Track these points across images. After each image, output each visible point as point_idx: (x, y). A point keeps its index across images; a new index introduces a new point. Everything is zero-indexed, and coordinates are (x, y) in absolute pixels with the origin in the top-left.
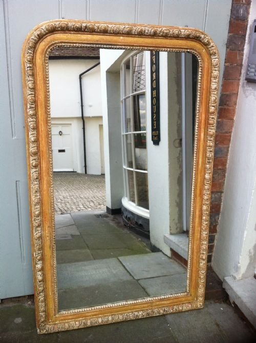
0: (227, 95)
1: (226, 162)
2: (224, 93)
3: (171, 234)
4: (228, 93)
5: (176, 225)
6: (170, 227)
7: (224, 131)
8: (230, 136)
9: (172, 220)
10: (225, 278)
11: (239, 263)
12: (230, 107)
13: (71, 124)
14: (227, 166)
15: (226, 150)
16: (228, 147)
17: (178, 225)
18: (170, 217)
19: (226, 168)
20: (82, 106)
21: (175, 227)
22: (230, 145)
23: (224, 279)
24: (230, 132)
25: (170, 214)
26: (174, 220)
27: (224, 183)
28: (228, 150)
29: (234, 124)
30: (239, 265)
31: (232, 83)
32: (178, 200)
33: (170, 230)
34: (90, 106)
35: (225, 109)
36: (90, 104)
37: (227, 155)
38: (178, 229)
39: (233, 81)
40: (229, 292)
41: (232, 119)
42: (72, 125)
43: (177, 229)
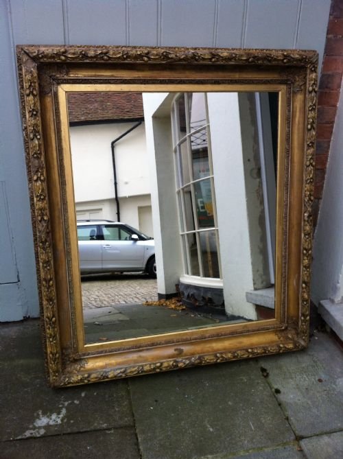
0: (329, 76)
1: (326, 160)
2: (325, 73)
3: (256, 289)
4: (330, 73)
5: (261, 277)
6: (254, 280)
7: (324, 121)
8: (332, 127)
9: (255, 271)
10: (322, 302)
11: (338, 283)
12: (333, 90)
13: (101, 209)
14: (327, 166)
15: (326, 145)
16: (329, 142)
17: (264, 277)
18: (253, 268)
19: (326, 168)
20: (116, 184)
21: (260, 280)
22: (332, 139)
23: (320, 304)
24: (333, 122)
25: (253, 264)
26: (258, 271)
27: (322, 187)
28: (329, 145)
29: (338, 112)
30: (338, 285)
31: (336, 60)
32: (261, 246)
33: (254, 284)
34: (126, 183)
35: (326, 93)
36: (126, 180)
37: (328, 152)
38: (264, 283)
39: (337, 57)
40: (325, 318)
41: (335, 106)
42: (103, 210)
43: (262, 282)
